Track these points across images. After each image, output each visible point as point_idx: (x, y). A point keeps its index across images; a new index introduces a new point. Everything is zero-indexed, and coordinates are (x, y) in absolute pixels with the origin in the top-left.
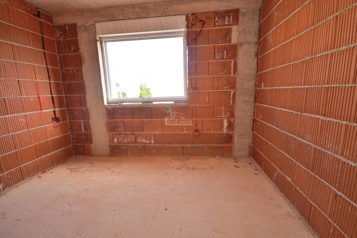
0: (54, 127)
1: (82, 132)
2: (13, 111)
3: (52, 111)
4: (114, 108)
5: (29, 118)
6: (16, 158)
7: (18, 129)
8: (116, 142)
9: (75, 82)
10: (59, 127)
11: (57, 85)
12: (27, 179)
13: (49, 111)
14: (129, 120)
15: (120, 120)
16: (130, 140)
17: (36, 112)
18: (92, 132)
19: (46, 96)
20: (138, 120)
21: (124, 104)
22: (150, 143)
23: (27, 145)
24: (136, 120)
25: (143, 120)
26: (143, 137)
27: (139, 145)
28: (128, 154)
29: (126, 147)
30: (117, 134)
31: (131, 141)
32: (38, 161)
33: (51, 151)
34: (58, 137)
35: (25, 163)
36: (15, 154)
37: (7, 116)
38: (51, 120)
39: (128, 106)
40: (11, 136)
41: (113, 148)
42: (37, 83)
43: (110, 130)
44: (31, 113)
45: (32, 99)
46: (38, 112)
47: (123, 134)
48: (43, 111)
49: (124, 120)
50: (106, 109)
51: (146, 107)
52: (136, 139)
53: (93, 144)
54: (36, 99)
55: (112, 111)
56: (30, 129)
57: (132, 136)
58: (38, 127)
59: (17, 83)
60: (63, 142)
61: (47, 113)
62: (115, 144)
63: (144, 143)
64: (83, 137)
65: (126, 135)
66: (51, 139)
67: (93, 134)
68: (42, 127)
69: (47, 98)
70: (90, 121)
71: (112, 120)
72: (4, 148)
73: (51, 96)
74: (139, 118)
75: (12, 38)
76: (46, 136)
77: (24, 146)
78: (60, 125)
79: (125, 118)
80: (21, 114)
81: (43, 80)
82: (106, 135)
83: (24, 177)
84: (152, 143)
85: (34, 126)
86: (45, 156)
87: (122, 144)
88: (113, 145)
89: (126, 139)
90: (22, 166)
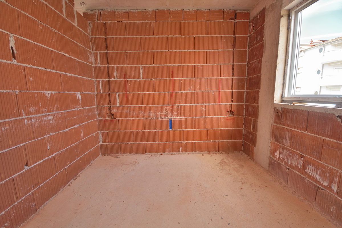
0: (227, 119)
1: (251, 130)
2: (198, 102)
3: (229, 105)
4: (283, 108)
5: (208, 108)
6: (193, 135)
7: (198, 115)
8: (277, 158)
9: (255, 75)
10: (232, 120)
11: (240, 81)
12: (196, 152)
13: (226, 104)
14: (300, 131)
15: (288, 128)
16: (294, 164)
17: (214, 104)
18: (258, 134)
19: (227, 91)
20: (315, 135)
21: (298, 104)
22: (329, 187)
23: (202, 128)
24: (311, 134)
25: (324, 138)
26: (317, 169)
27: (307, 180)
28: (288, 183)
29: (287, 170)
30: (280, 146)
31: (297, 167)
32: (207, 143)
33: (219, 139)
34: (229, 129)
35: (198, 141)
36: (193, 132)
37: (194, 104)
38: (226, 112)
39: (302, 109)
40: (193, 119)
41: (272, 163)
42: (220, 80)
43: (274, 137)
44: (211, 104)
45: (213, 93)
46: (216, 104)
47: (287, 149)
48: (220, 104)
49: (293, 129)
50: (275, 108)
51: (337, 115)
52: (304, 167)
53: (256, 147)
54: (216, 94)
55: (281, 112)
56: (207, 117)
57: (300, 159)
58: (213, 117)
59: (205, 81)
60: (233, 134)
61: (224, 106)
62: (276, 159)
63: (316, 181)
64: (251, 136)
65: (291, 153)
66: (221, 129)
67: (258, 137)
68: (217, 117)
69: (226, 93)
70: (258, 121)
71: (278, 125)
72: (187, 126)
73: (231, 91)
74: (318, 133)
75: (208, 46)
76: (218, 125)
77: (200, 128)
78: (234, 119)
79: (295, 127)
80: (203, 104)
81: (227, 77)
82: (268, 143)
83: (195, 150)
84: (333, 191)
85: (210, 115)
86: (214, 141)
87: (283, 164)
88: (273, 158)
89: (289, 159)
90: (196, 141)
